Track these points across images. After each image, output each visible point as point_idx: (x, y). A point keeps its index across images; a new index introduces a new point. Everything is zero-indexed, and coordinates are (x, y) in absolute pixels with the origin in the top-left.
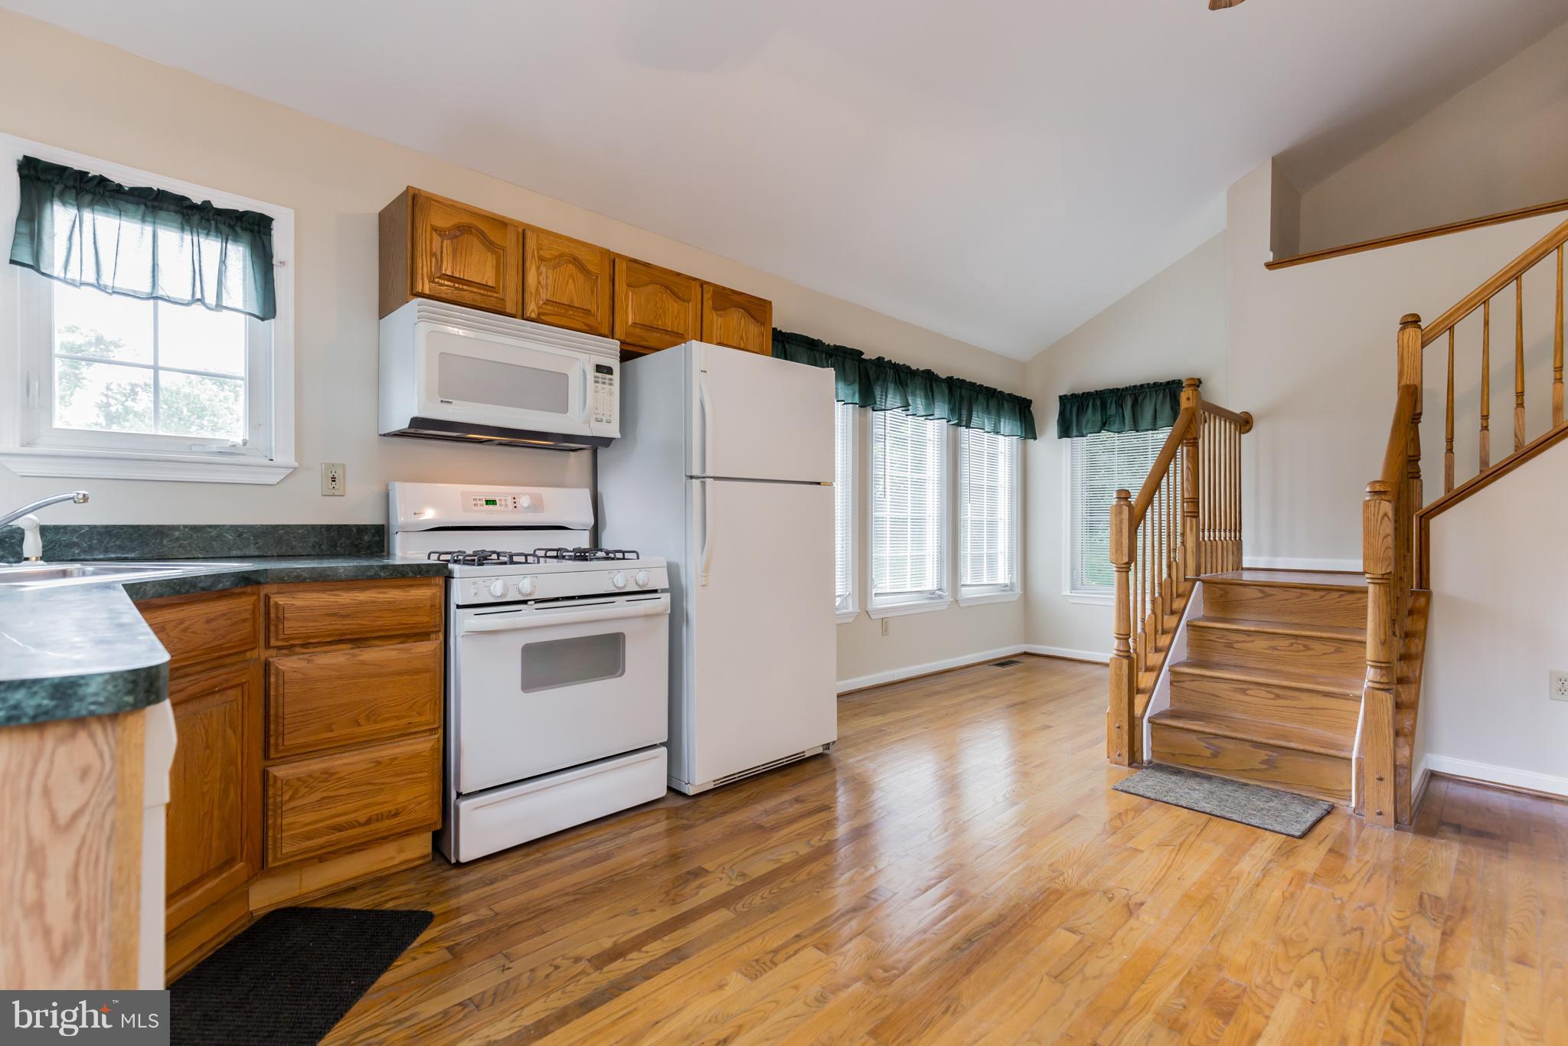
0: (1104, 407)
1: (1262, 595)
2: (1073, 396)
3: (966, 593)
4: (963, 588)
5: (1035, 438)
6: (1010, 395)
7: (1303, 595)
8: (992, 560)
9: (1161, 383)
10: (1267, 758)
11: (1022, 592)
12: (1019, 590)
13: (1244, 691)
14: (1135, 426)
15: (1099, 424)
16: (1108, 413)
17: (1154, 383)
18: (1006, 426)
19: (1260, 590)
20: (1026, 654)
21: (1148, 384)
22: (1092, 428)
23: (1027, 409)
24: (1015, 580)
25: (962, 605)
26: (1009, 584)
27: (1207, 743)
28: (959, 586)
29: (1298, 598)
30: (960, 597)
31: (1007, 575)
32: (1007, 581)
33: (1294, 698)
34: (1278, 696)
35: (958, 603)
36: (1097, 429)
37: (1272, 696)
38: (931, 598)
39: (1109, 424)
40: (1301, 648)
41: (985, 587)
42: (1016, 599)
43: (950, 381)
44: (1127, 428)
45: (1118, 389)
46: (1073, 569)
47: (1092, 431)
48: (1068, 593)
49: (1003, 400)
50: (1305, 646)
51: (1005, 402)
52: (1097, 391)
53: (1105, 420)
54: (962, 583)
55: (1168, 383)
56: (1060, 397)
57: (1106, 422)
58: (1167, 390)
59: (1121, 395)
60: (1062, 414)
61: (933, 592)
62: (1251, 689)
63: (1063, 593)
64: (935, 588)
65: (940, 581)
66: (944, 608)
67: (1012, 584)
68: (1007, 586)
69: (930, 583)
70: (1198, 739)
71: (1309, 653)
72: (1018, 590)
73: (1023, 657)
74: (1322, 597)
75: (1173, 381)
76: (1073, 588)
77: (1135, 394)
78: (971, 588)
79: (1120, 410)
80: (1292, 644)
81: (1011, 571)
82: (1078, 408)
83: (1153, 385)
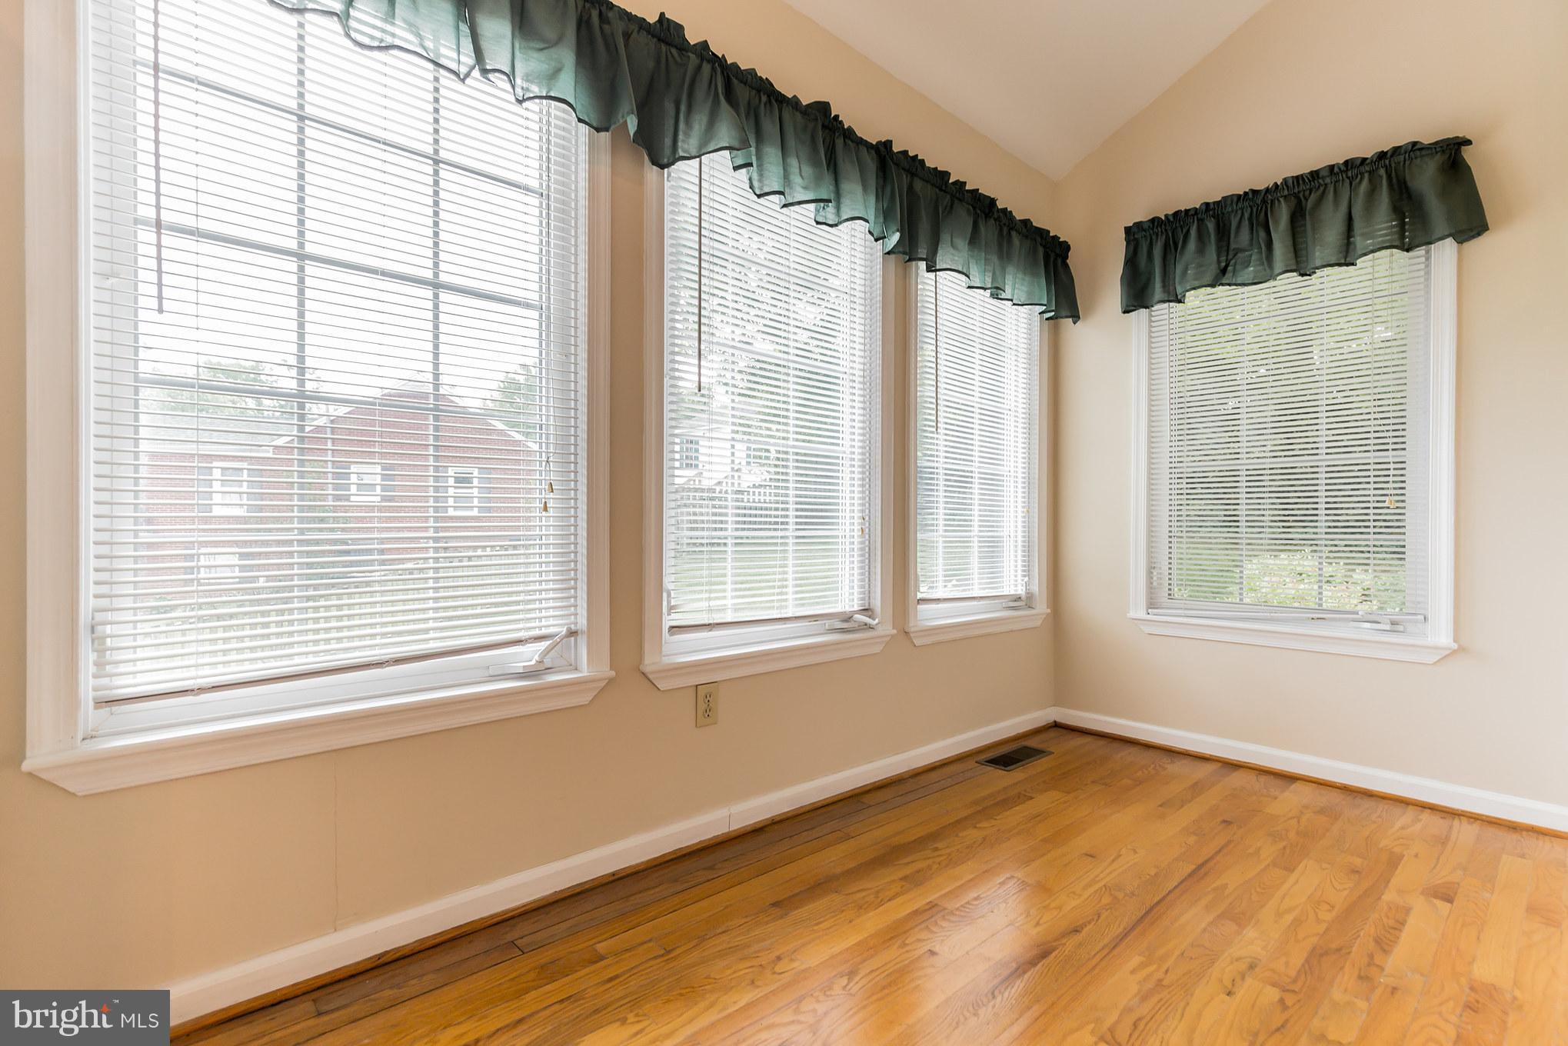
0: (1223, 234)
2: (1154, 221)
3: (929, 616)
4: (920, 607)
5: (1076, 317)
6: (1026, 223)
8: (992, 549)
11: (1049, 611)
12: (1045, 606)
14: (1298, 263)
15: (1212, 270)
16: (1233, 246)
17: (1346, 163)
18: (1015, 284)
20: (1056, 725)
21: (1331, 168)
22: (1195, 279)
23: (1059, 261)
24: (1035, 588)
25: (917, 642)
26: (1023, 597)
28: (912, 602)
30: (913, 626)
31: (1019, 578)
32: (1021, 591)
35: (910, 639)
36: (1208, 279)
38: (843, 631)
39: (1234, 271)
41: (975, 603)
42: (1038, 623)
43: (883, 152)
44: (1279, 265)
45: (1255, 192)
46: (1151, 569)
47: (1197, 283)
48: (1141, 614)
49: (1011, 229)
51: (1014, 233)
52: (1207, 204)
53: (1223, 264)
54: (919, 596)
55: (1382, 155)
56: (1128, 230)
57: (1227, 266)
58: (1382, 172)
59: (1264, 201)
60: (1131, 262)
61: (847, 618)
63: (1132, 614)
64: (856, 608)
65: (868, 594)
66: (877, 649)
67: (1030, 596)
68: (1019, 599)
69: (846, 598)
72: (1042, 608)
73: (1052, 734)
76: (1152, 604)
77: (1296, 196)
78: (941, 606)
79: (1262, 234)
81: (1027, 572)
82: (1166, 247)
83: (1343, 168)
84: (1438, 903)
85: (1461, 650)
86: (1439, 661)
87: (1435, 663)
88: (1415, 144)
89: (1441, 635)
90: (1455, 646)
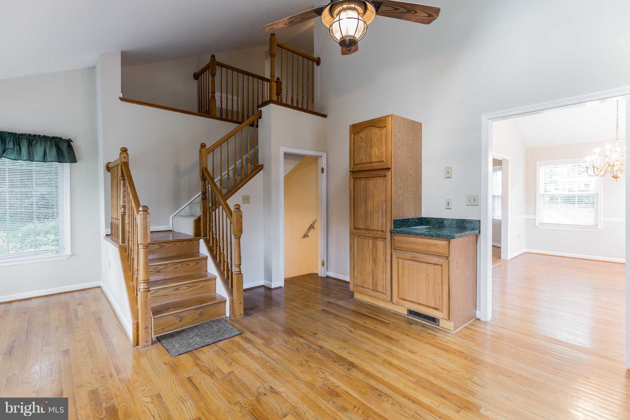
0: (3, 142)
1: (160, 247)
7: (175, 244)
9: (49, 137)
10: (200, 312)
13: (178, 289)
16: (7, 147)
19: (159, 245)
21: (40, 136)
27: (177, 317)
29: (173, 246)
33: (195, 286)
34: (190, 287)
37: (188, 287)
39: (7, 154)
40: (186, 265)
44: (24, 157)
45: (16, 134)
50: (187, 264)
55: (53, 138)
57: (4, 151)
58: (53, 142)
59: (18, 137)
62: (180, 287)
70: (173, 317)
71: (189, 266)
74: (182, 244)
75: (57, 138)
77: (29, 139)
79: (17, 147)
80: (182, 265)
83: (43, 137)
84: (80, 305)
85: (73, 254)
86: (68, 258)
87: (67, 259)
88: (61, 138)
89: (68, 252)
90: (71, 254)
